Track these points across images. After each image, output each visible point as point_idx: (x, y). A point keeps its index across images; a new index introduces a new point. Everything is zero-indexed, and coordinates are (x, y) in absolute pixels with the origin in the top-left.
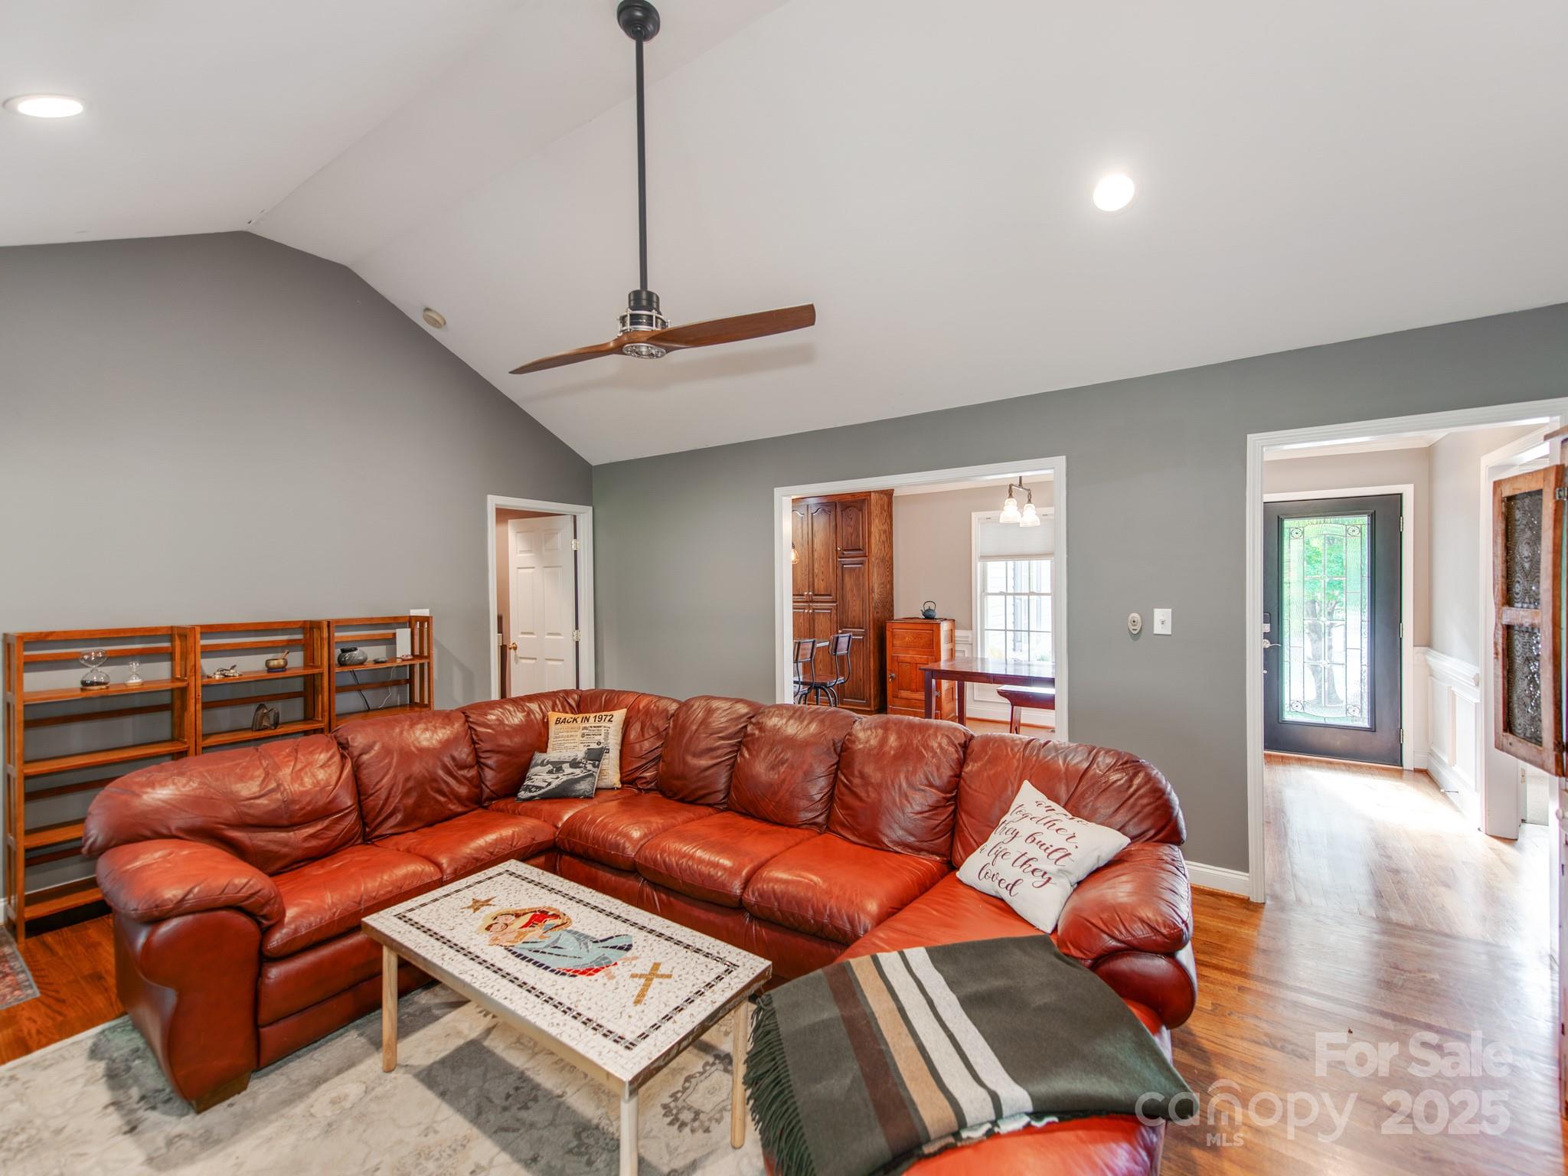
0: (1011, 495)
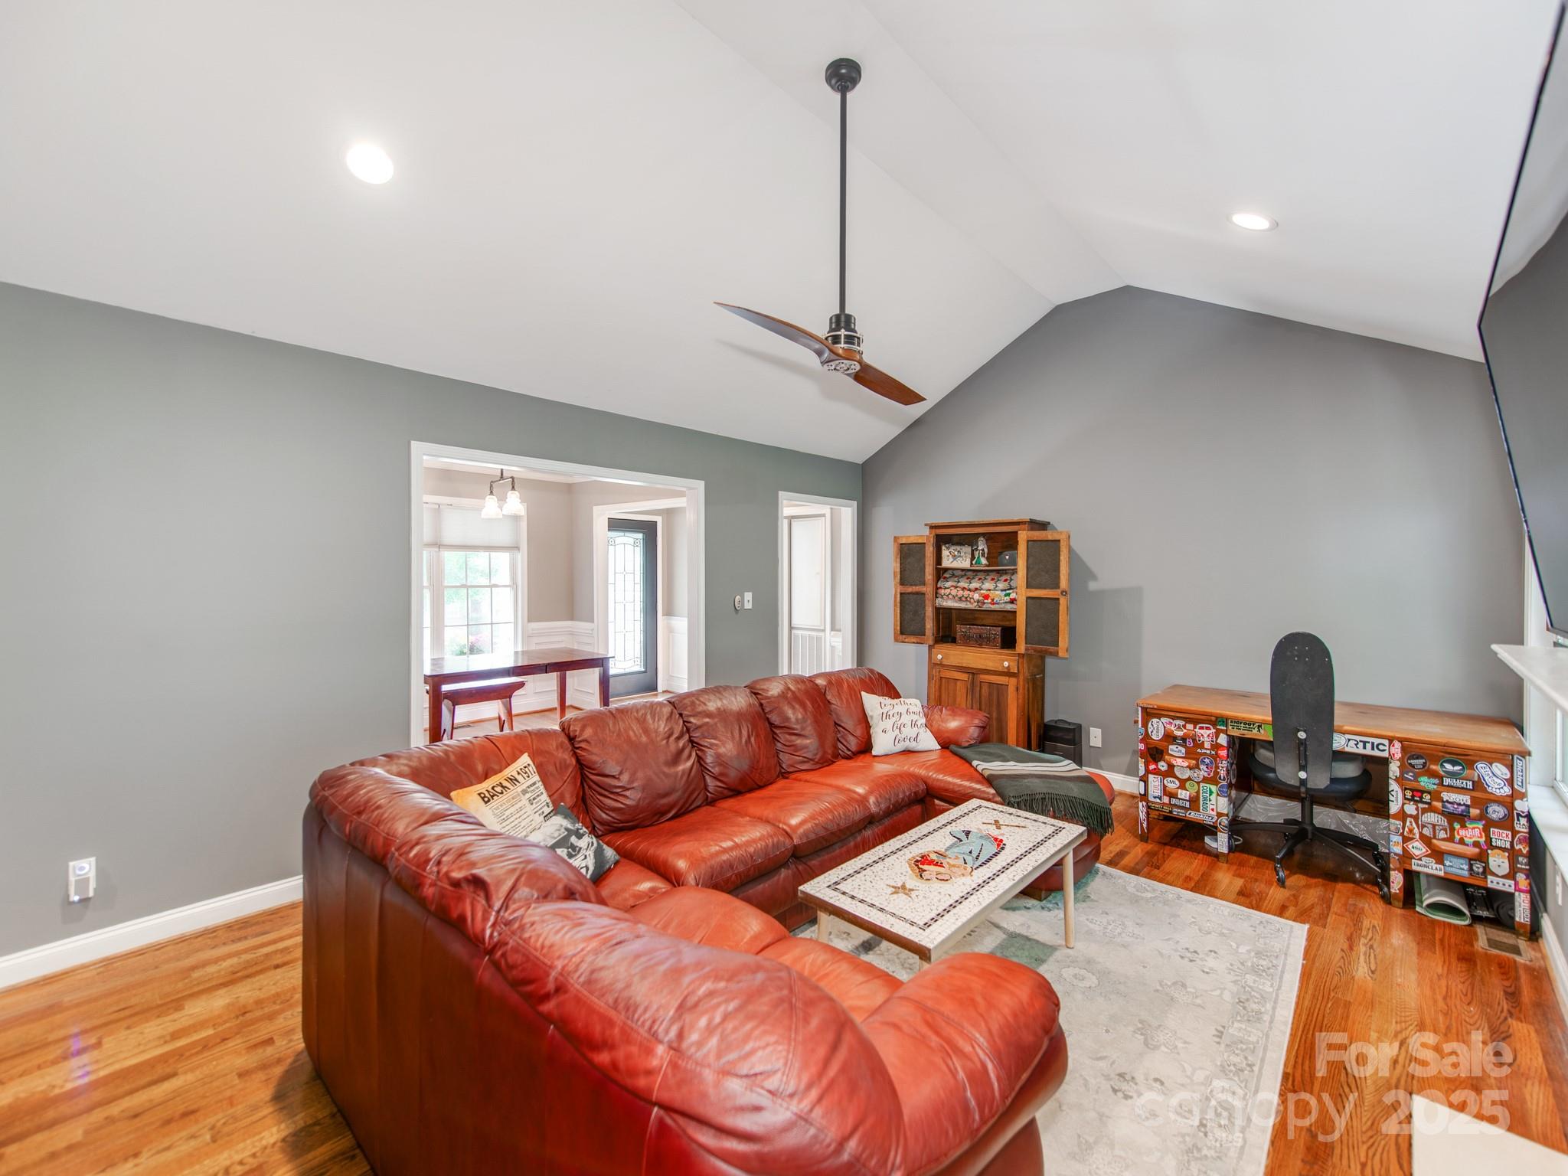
0: (513, 487)
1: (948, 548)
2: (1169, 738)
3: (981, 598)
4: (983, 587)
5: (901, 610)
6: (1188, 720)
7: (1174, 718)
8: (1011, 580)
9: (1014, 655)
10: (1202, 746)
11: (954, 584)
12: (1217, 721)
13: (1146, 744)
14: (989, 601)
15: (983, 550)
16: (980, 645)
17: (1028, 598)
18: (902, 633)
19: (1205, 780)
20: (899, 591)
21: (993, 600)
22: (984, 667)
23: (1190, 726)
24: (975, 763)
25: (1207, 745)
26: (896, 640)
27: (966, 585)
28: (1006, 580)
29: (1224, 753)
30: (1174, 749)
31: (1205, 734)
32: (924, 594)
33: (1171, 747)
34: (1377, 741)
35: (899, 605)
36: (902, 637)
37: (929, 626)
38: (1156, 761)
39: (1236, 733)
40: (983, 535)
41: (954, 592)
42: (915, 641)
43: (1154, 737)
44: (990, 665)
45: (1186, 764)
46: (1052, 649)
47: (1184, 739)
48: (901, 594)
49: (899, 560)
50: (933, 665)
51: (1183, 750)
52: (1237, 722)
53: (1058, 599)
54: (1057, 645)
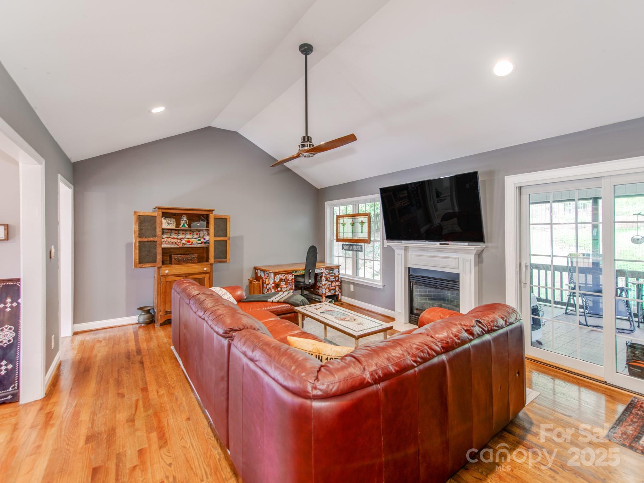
1: (165, 219)
2: (281, 280)
3: (186, 242)
4: (186, 237)
5: (139, 250)
6: (285, 274)
7: (282, 274)
8: (200, 234)
9: (208, 265)
10: (289, 280)
11: (168, 236)
12: (292, 272)
13: (275, 284)
14: (190, 243)
15: (186, 221)
16: (187, 263)
17: (215, 241)
18: (140, 263)
19: (290, 289)
20: (138, 241)
21: (192, 243)
22: (192, 272)
23: (286, 275)
24: (269, 300)
25: (290, 280)
26: (136, 267)
27: (176, 237)
28: (197, 234)
29: (294, 281)
30: (283, 283)
31: (290, 277)
32: (156, 242)
33: (281, 283)
34: (321, 269)
35: (138, 248)
36: (139, 265)
37: (159, 257)
38: (277, 288)
39: (296, 274)
40: (185, 214)
41: (169, 240)
42: (150, 266)
43: (277, 281)
44: (197, 271)
45: (286, 286)
46: (224, 260)
47: (284, 279)
48: (139, 242)
49: (137, 224)
50: (161, 277)
51: (284, 283)
52: (296, 271)
53: (226, 241)
54: (226, 258)
